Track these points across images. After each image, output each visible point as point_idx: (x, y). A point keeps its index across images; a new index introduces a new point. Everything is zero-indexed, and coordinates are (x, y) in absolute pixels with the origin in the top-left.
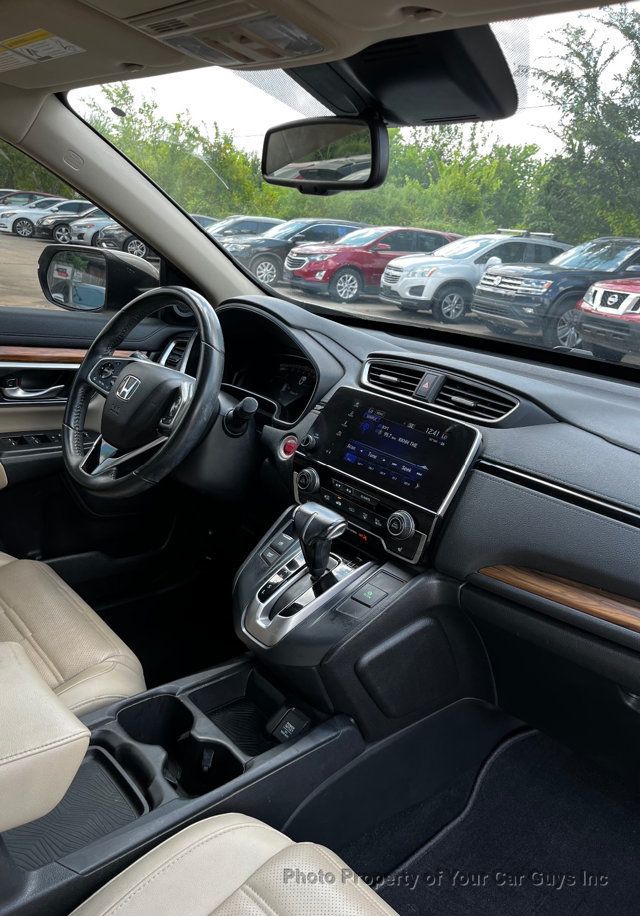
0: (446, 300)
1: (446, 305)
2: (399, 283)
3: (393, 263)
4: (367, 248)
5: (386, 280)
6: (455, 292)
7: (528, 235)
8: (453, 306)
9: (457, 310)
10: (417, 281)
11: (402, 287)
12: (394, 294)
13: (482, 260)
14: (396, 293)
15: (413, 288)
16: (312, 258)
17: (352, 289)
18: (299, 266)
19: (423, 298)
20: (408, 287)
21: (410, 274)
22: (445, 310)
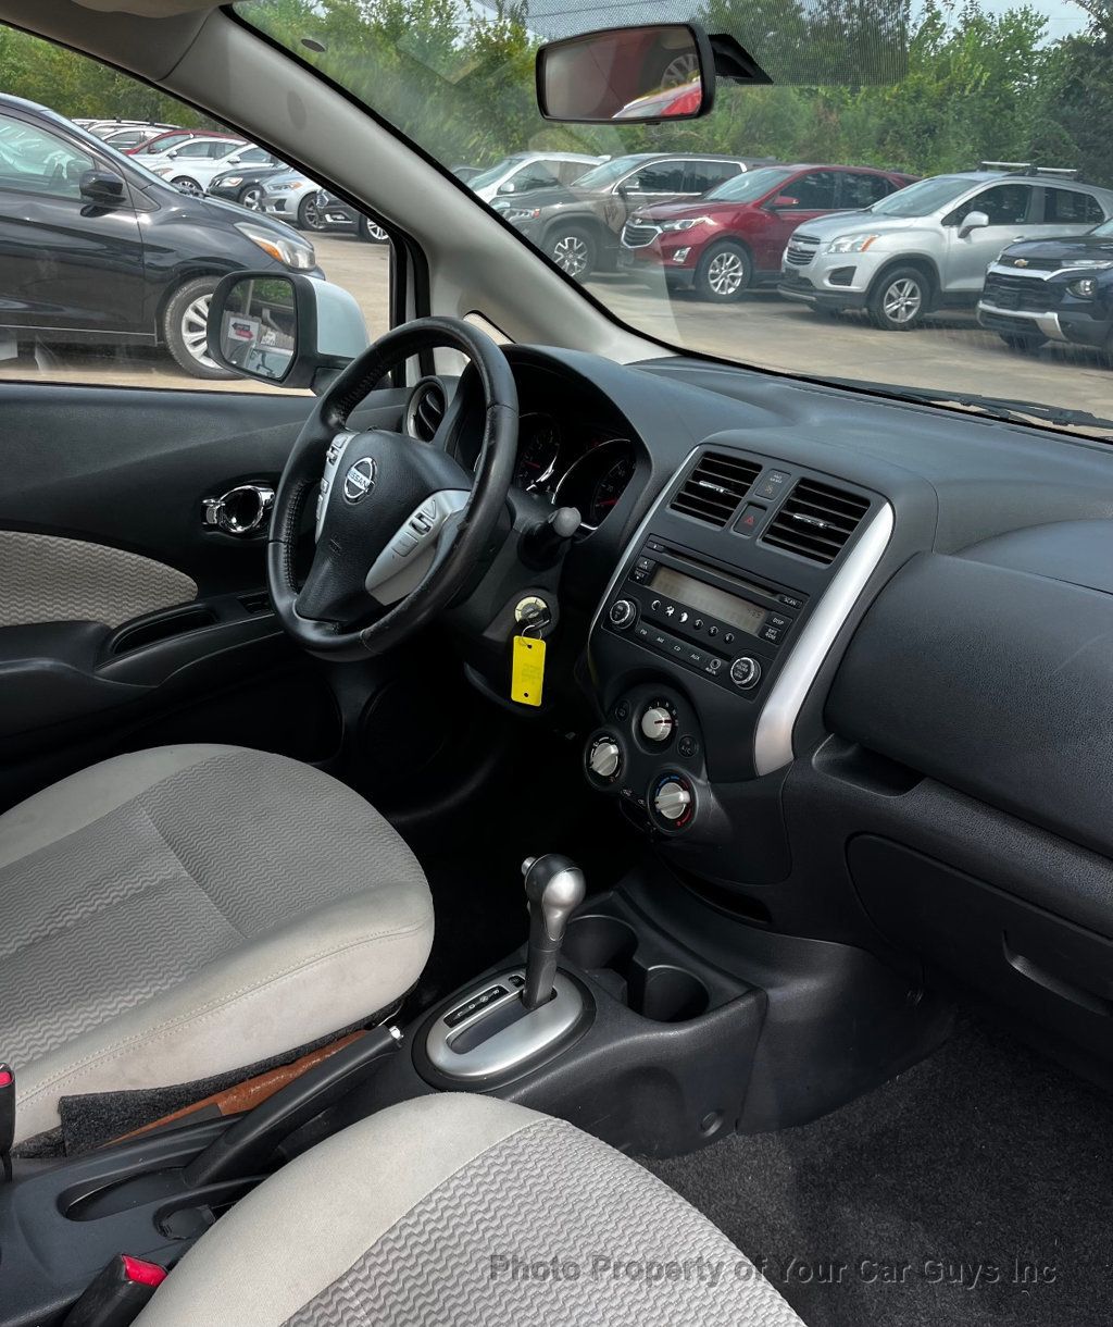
0: (893, 290)
1: (891, 299)
2: (814, 264)
3: (802, 229)
4: (758, 205)
5: (791, 259)
6: (909, 277)
7: (1032, 173)
8: (902, 301)
9: (908, 308)
10: (843, 262)
11: (819, 271)
12: (805, 285)
13: (954, 219)
14: (807, 281)
15: (836, 272)
16: (666, 226)
17: (733, 279)
18: (647, 240)
19: (853, 288)
20: (827, 272)
21: (830, 247)
22: (890, 307)
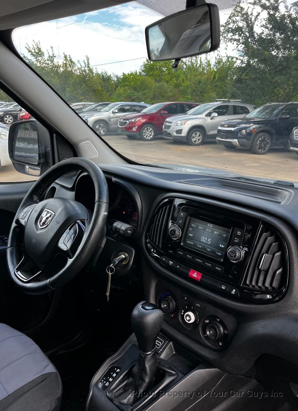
0: (194, 135)
1: (193, 137)
2: (171, 129)
3: (167, 120)
4: (156, 114)
5: (165, 127)
6: (198, 131)
7: (229, 101)
8: (197, 137)
9: (199, 140)
10: (179, 128)
11: (172, 131)
12: (169, 134)
13: (209, 115)
15: (177, 131)
16: (130, 121)
18: (125, 125)
19: (183, 135)
20: (175, 131)
21: (175, 124)
22: (193, 140)
